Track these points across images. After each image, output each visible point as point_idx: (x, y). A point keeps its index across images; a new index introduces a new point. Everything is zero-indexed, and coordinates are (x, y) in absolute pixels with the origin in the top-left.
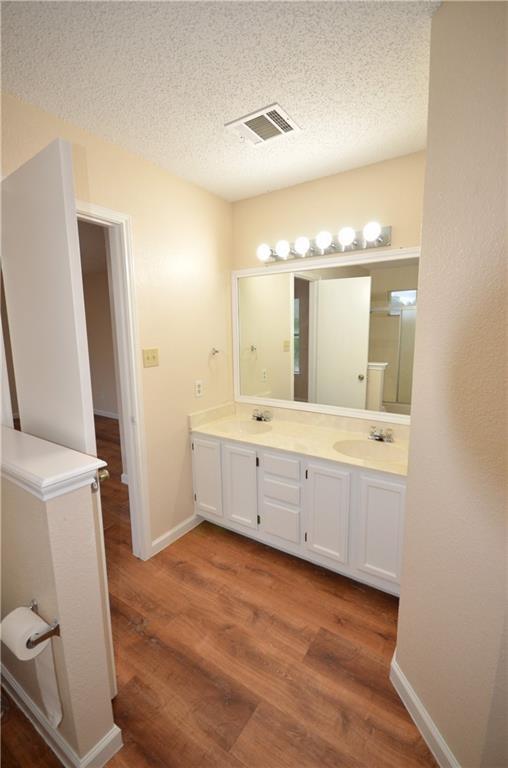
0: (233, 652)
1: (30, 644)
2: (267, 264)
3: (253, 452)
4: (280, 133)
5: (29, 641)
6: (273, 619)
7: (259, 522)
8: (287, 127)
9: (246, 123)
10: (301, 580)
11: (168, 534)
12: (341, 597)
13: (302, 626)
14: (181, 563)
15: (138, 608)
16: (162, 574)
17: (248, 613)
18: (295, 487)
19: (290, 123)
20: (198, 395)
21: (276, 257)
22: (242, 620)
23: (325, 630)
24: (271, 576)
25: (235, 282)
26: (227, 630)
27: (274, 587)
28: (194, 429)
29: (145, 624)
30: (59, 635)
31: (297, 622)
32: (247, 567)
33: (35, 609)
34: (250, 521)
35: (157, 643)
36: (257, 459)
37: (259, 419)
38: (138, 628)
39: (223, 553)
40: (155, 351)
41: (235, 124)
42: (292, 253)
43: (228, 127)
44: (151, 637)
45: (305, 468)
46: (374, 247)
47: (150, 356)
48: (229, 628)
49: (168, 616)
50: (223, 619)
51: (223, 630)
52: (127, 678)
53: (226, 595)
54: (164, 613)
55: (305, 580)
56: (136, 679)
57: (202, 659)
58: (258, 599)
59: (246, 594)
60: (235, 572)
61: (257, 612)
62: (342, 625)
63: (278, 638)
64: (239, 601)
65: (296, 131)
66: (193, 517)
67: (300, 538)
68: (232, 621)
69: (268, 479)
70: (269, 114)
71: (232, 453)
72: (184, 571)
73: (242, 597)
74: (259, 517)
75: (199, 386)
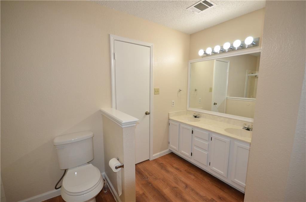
0: (176, 196)
1: (116, 168)
2: (203, 57)
3: (191, 128)
4: (208, 7)
5: (116, 167)
6: (193, 190)
7: (191, 155)
8: (211, 5)
9: (195, 7)
10: (206, 180)
11: (158, 153)
12: (223, 190)
13: (204, 195)
14: (162, 164)
15: (146, 174)
16: (155, 166)
17: (184, 185)
18: (207, 143)
19: (212, 3)
20: (173, 106)
21: (206, 54)
22: (181, 187)
23: (214, 200)
24: (194, 175)
25: (190, 64)
26: (175, 188)
27: (195, 180)
28: (170, 118)
29: (148, 179)
30: (123, 168)
31: (202, 193)
32: (185, 170)
33: (118, 159)
34: (188, 154)
35: (151, 185)
36: (192, 131)
37: (195, 117)
38: (146, 179)
39: (177, 164)
40: (158, 89)
41: (190, 8)
42: (213, 52)
43: (187, 9)
44: (150, 183)
45: (211, 136)
46: (251, 47)
47: (157, 91)
48: (176, 188)
49: (156, 179)
50: (174, 185)
51: (174, 188)
52: (141, 192)
53: (176, 177)
54: (154, 177)
55: (208, 180)
56: (144, 194)
57: (165, 194)
58: (188, 182)
59: (183, 179)
60: (181, 171)
61: (187, 186)
62: (221, 200)
63: (194, 197)
64: (181, 180)
65: (215, 5)
66: (168, 150)
67: (207, 164)
68: (177, 186)
69: (196, 139)
70: (203, 2)
71: (183, 128)
72: (162, 166)
73: (182, 180)
74: (192, 153)
75: (173, 103)
